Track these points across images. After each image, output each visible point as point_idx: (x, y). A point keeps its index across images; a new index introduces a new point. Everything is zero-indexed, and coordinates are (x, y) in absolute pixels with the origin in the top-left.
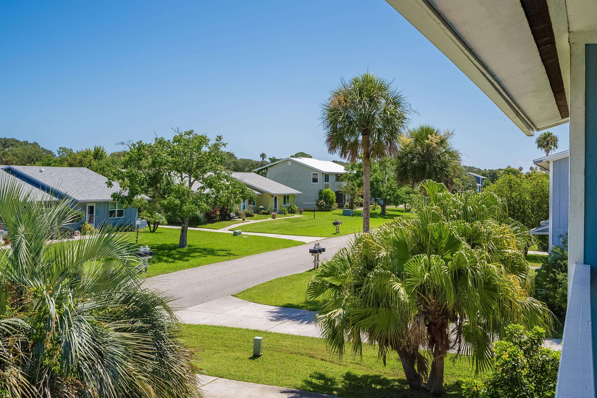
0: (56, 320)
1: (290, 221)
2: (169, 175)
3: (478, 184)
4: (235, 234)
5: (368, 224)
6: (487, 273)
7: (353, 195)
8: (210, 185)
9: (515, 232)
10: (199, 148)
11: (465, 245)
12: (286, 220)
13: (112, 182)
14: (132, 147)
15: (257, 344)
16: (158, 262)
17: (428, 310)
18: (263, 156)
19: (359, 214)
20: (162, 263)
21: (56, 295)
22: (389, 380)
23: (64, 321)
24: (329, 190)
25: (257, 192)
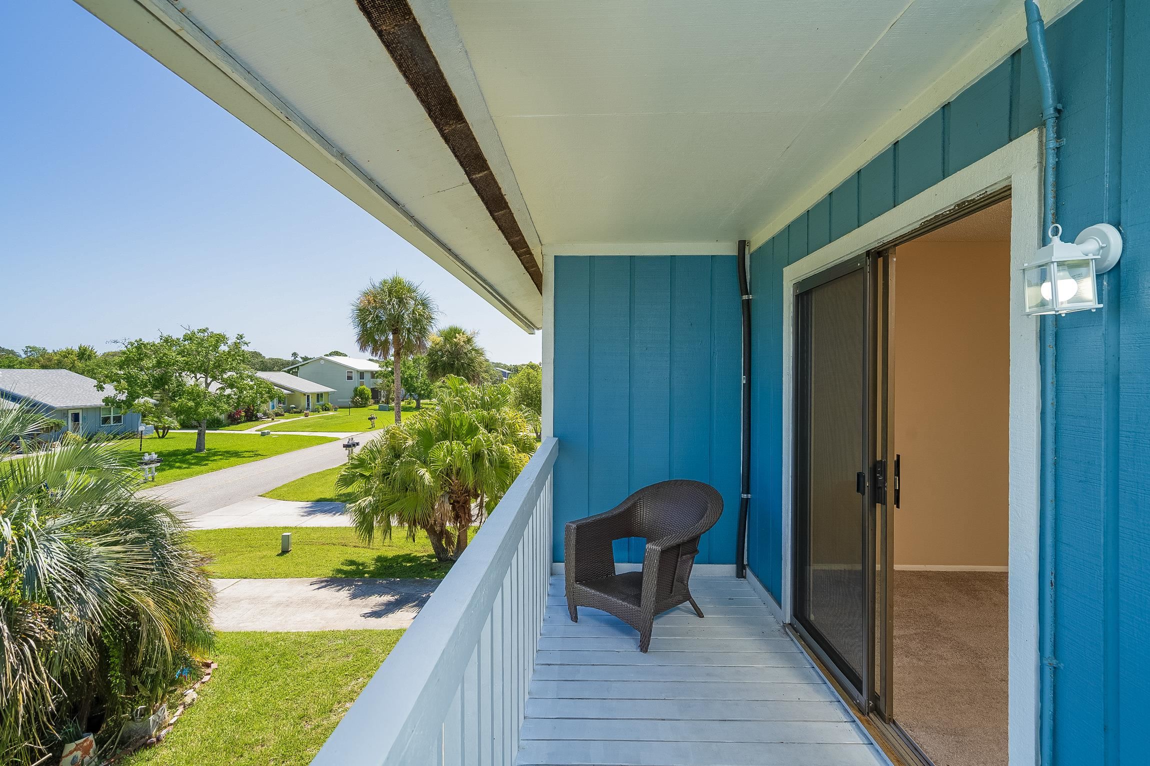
0: (13, 544)
1: (325, 419)
2: (180, 376)
3: (504, 378)
4: (263, 434)
5: (400, 417)
6: (502, 453)
7: (389, 392)
8: (231, 386)
9: (526, 418)
10: (216, 347)
11: (482, 430)
12: (320, 418)
13: (104, 385)
14: (129, 346)
15: (286, 540)
16: (168, 469)
17: (452, 490)
18: (295, 355)
19: (392, 409)
20: (175, 470)
21: (12, 515)
22: (419, 557)
23: (26, 544)
24: (364, 387)
25: (286, 392)
